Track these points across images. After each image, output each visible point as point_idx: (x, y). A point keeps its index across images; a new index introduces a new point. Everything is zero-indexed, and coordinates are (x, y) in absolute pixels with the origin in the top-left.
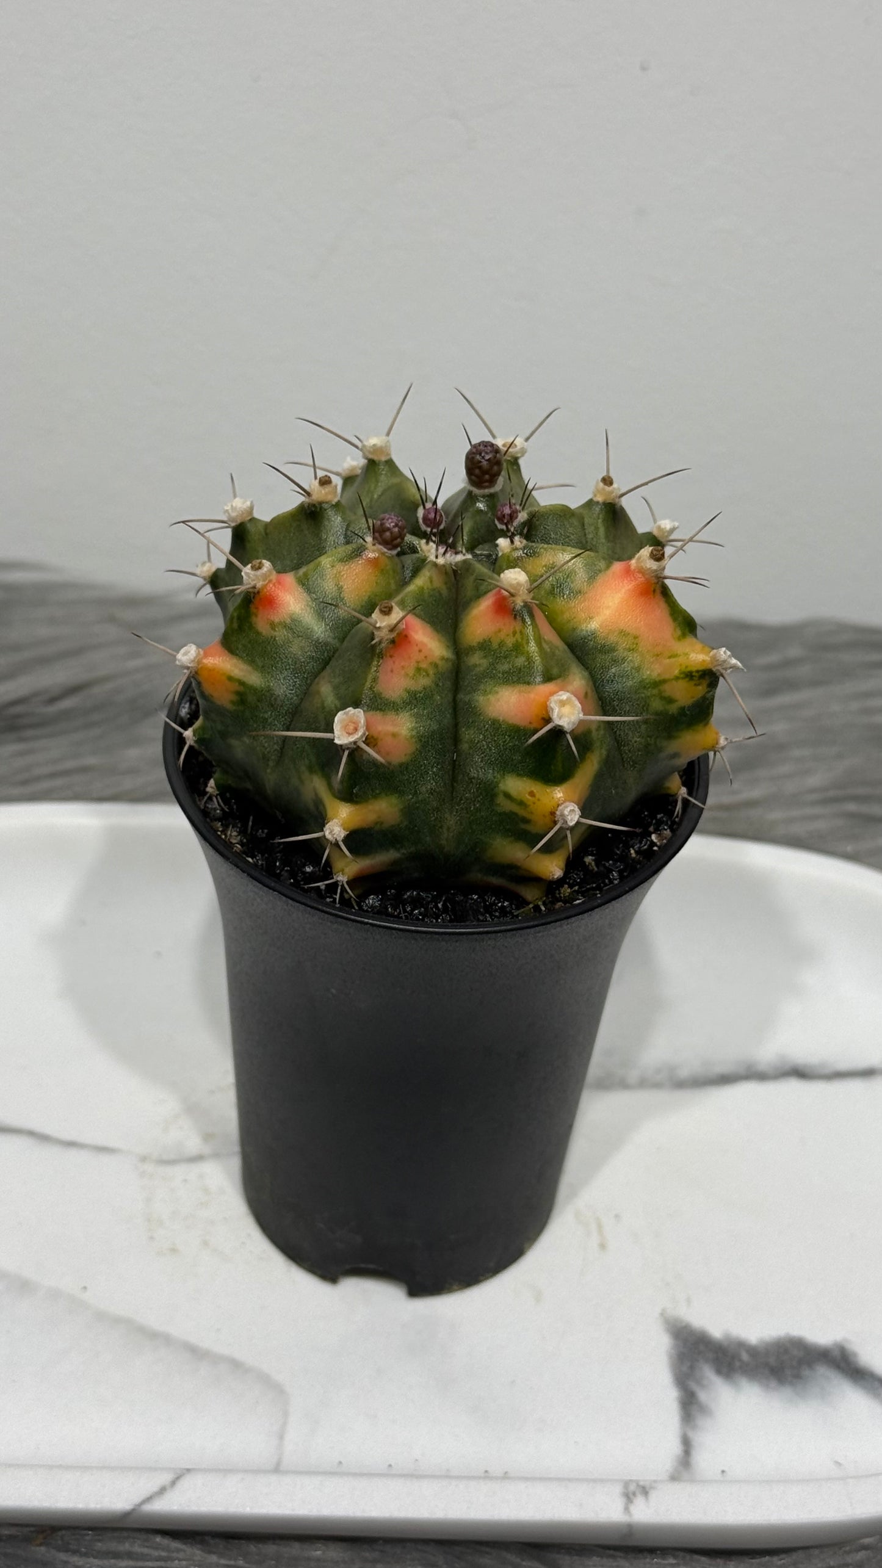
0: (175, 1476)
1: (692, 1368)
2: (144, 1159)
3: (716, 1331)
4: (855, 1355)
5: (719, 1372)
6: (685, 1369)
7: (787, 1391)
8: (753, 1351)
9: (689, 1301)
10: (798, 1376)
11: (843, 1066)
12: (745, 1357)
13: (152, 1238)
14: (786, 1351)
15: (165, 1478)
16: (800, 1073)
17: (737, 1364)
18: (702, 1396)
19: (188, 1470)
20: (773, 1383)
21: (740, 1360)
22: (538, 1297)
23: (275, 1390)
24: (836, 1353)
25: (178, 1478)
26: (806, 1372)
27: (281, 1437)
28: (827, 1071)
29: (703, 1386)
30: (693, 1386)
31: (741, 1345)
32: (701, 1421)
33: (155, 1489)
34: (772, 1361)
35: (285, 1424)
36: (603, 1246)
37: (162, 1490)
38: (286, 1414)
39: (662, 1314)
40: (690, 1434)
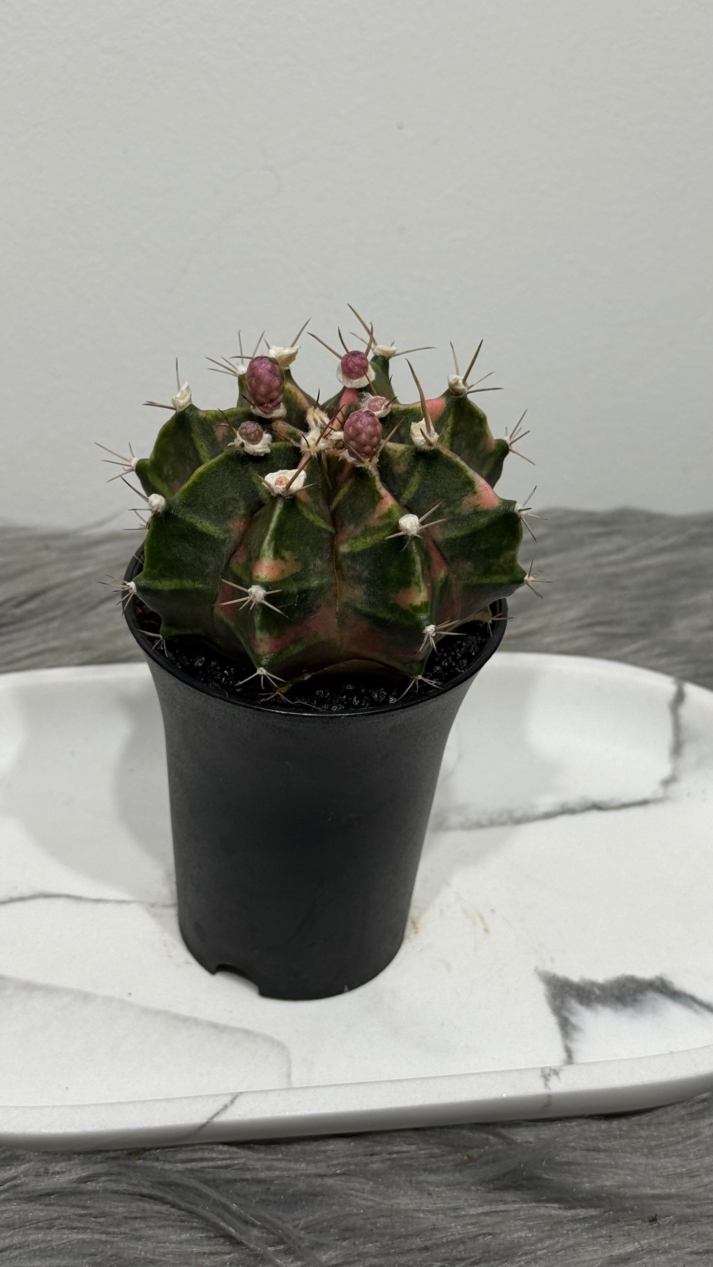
0: (232, 1098)
1: (562, 1002)
2: (153, 905)
3: (575, 977)
4: (671, 983)
5: (581, 1003)
6: (558, 1003)
7: (629, 1011)
8: (602, 987)
9: (552, 960)
10: (635, 1000)
11: (625, 800)
12: (597, 992)
13: (170, 956)
14: (624, 985)
15: (226, 1100)
16: (598, 807)
17: (593, 997)
18: (573, 1019)
19: (241, 1093)
20: (620, 1007)
21: (594, 994)
22: (449, 968)
23: (280, 1046)
24: (658, 983)
25: (235, 1099)
26: (640, 997)
28: (616, 803)
29: (572, 1013)
30: (565, 1013)
31: (593, 984)
32: (575, 1035)
33: (221, 1107)
34: (616, 992)
35: (290, 1067)
36: (486, 931)
37: (226, 1107)
38: (289, 1061)
39: (536, 970)
40: (570, 1045)
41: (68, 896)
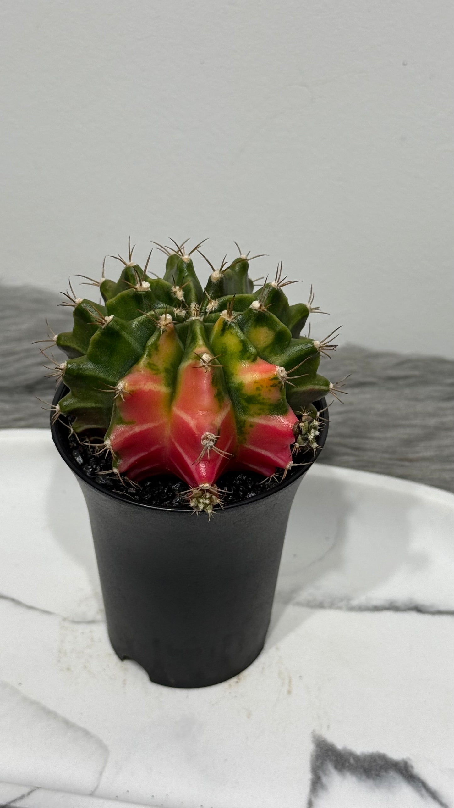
0: (31, 790)
1: (322, 763)
2: (65, 619)
3: (340, 745)
4: (412, 767)
5: (336, 768)
6: (318, 764)
7: (370, 783)
8: (357, 759)
9: (328, 727)
10: (378, 775)
11: (443, 608)
12: (352, 761)
13: (59, 661)
14: (375, 761)
15: (25, 790)
16: (418, 609)
17: (347, 764)
18: (324, 779)
19: (38, 788)
20: (364, 777)
21: (349, 763)
22: (249, 715)
23: (103, 748)
24: (402, 765)
25: (32, 791)
26: (383, 773)
27: (101, 774)
28: (432, 610)
29: (326, 774)
30: (320, 773)
31: (352, 754)
32: (321, 793)
33: (19, 795)
34: (366, 765)
35: (104, 768)
36: (289, 692)
37: (23, 797)
38: (106, 762)
39: (312, 733)
40: (313, 799)
41: (13, 600)
